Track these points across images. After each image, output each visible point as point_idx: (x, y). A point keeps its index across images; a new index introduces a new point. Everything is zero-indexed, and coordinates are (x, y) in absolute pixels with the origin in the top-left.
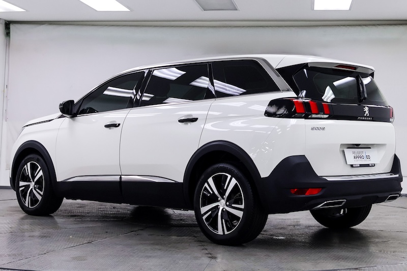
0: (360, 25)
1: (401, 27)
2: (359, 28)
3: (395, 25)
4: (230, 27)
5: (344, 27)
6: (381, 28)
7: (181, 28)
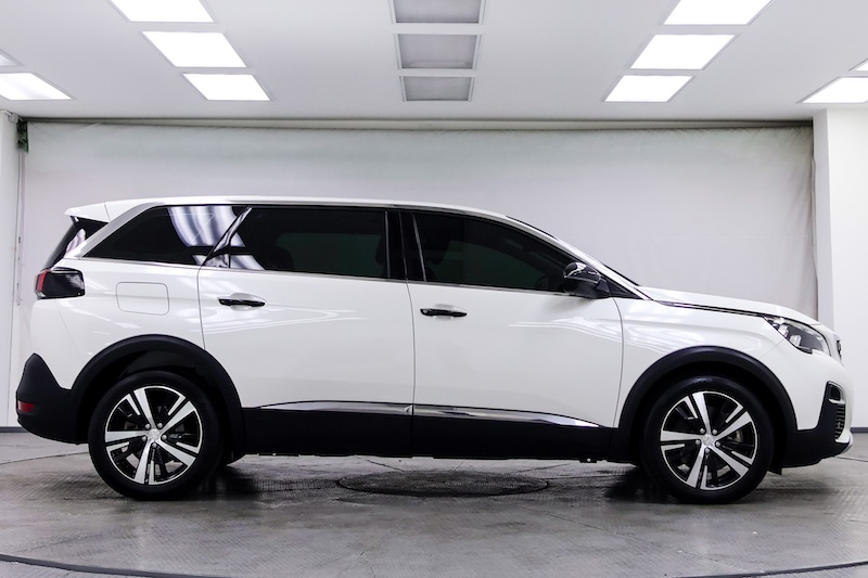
0: (672, 129)
1: (744, 132)
2: (672, 133)
4: (441, 130)
5: (644, 132)
7: (352, 133)
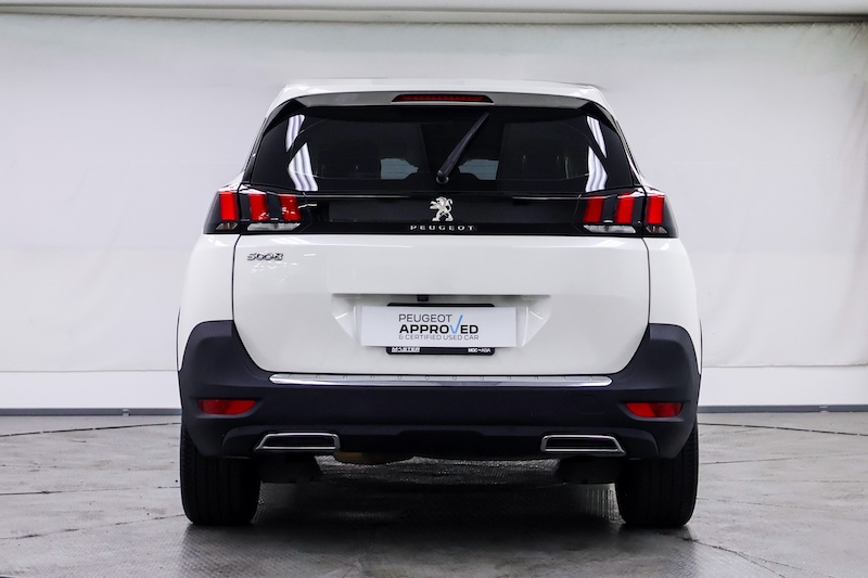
0: (699, 24)
1: (791, 27)
3: (779, 23)
6: (747, 31)
